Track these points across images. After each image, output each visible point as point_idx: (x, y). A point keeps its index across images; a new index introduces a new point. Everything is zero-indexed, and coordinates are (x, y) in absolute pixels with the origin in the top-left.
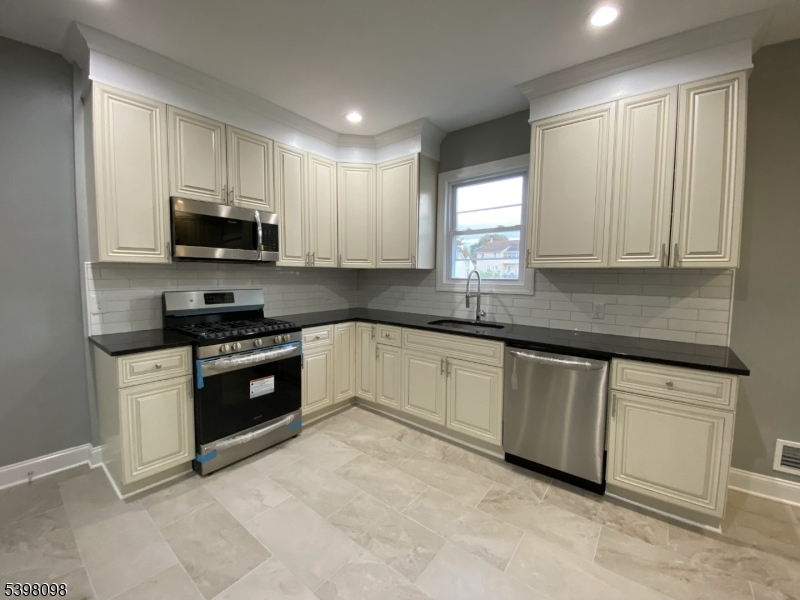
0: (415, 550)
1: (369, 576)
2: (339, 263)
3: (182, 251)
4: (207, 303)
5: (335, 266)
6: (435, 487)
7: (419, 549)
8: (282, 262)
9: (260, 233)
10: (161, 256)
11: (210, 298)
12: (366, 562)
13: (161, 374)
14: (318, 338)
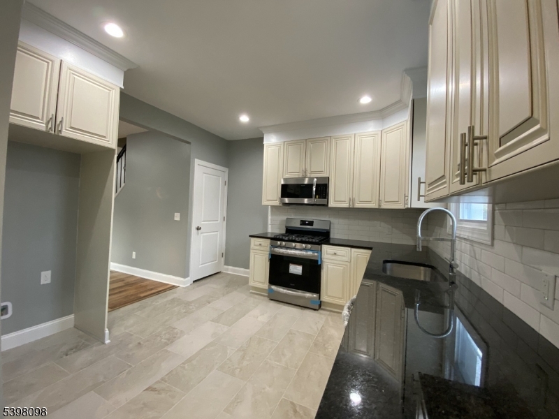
0: (237, 368)
1: (220, 354)
2: (379, 206)
3: (287, 200)
4: (301, 225)
5: (377, 207)
6: (298, 373)
7: (239, 370)
8: (332, 204)
9: (314, 189)
10: (277, 203)
11: (303, 223)
12: (228, 352)
13: (262, 248)
14: (335, 254)
